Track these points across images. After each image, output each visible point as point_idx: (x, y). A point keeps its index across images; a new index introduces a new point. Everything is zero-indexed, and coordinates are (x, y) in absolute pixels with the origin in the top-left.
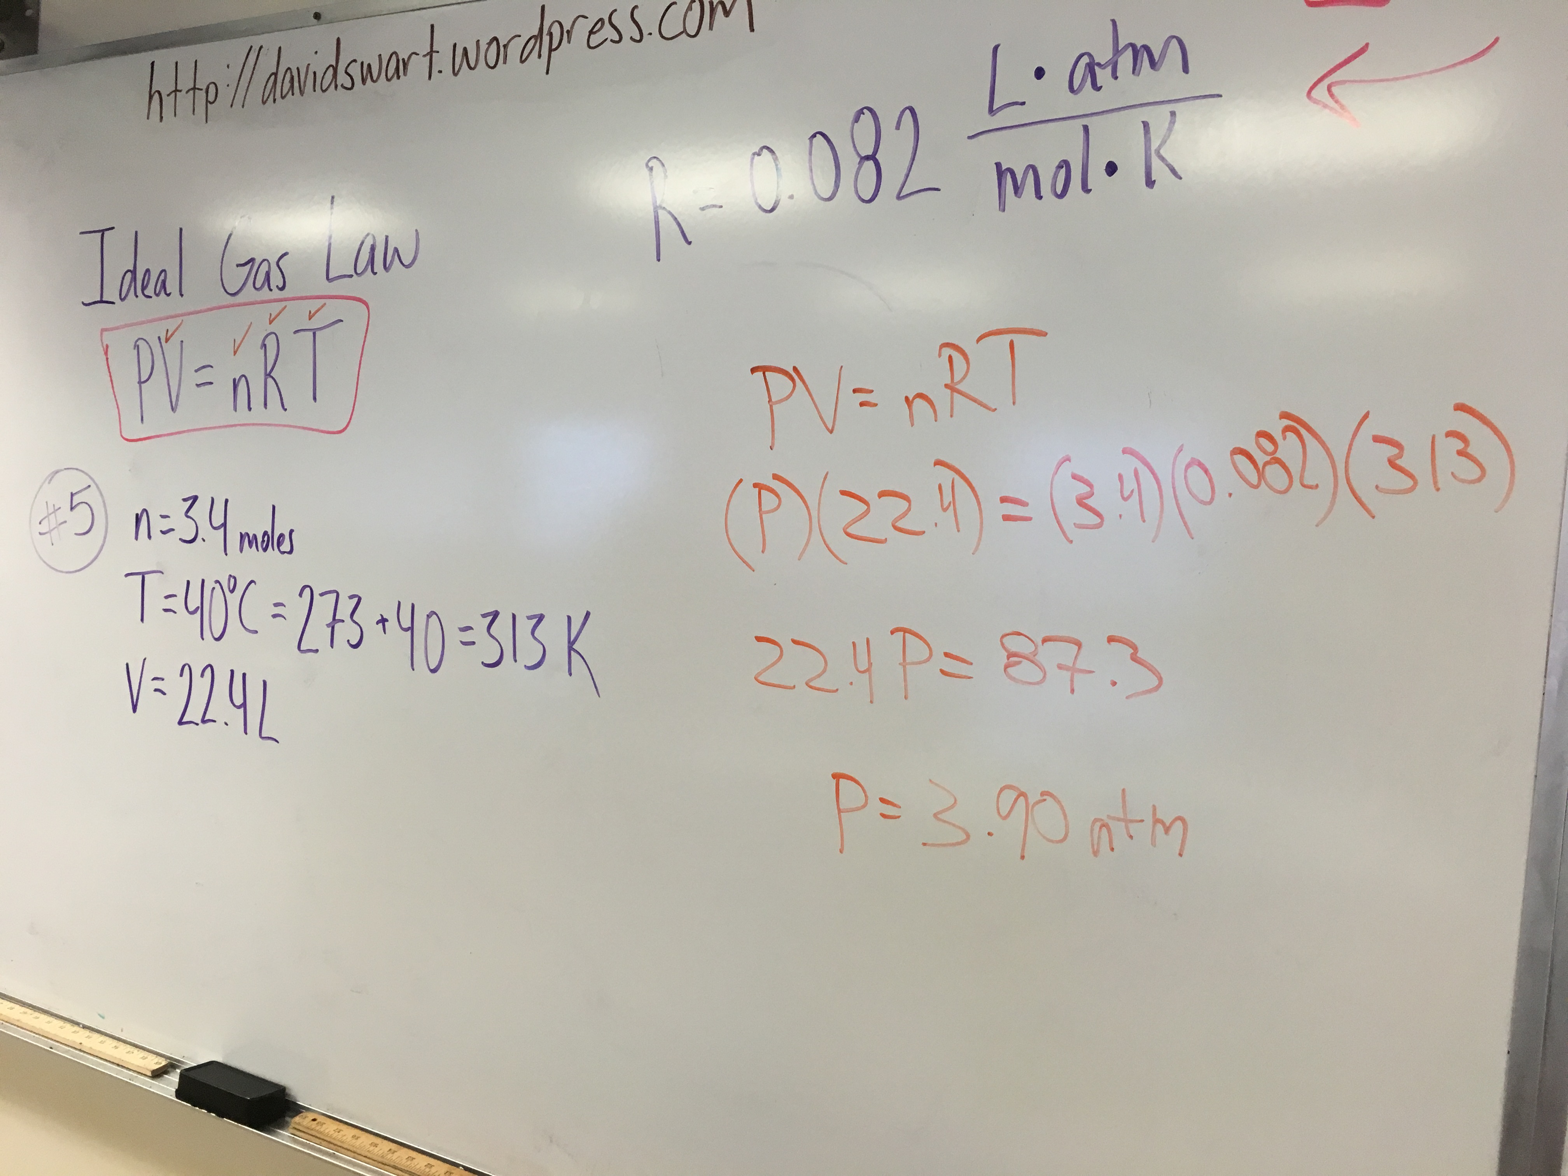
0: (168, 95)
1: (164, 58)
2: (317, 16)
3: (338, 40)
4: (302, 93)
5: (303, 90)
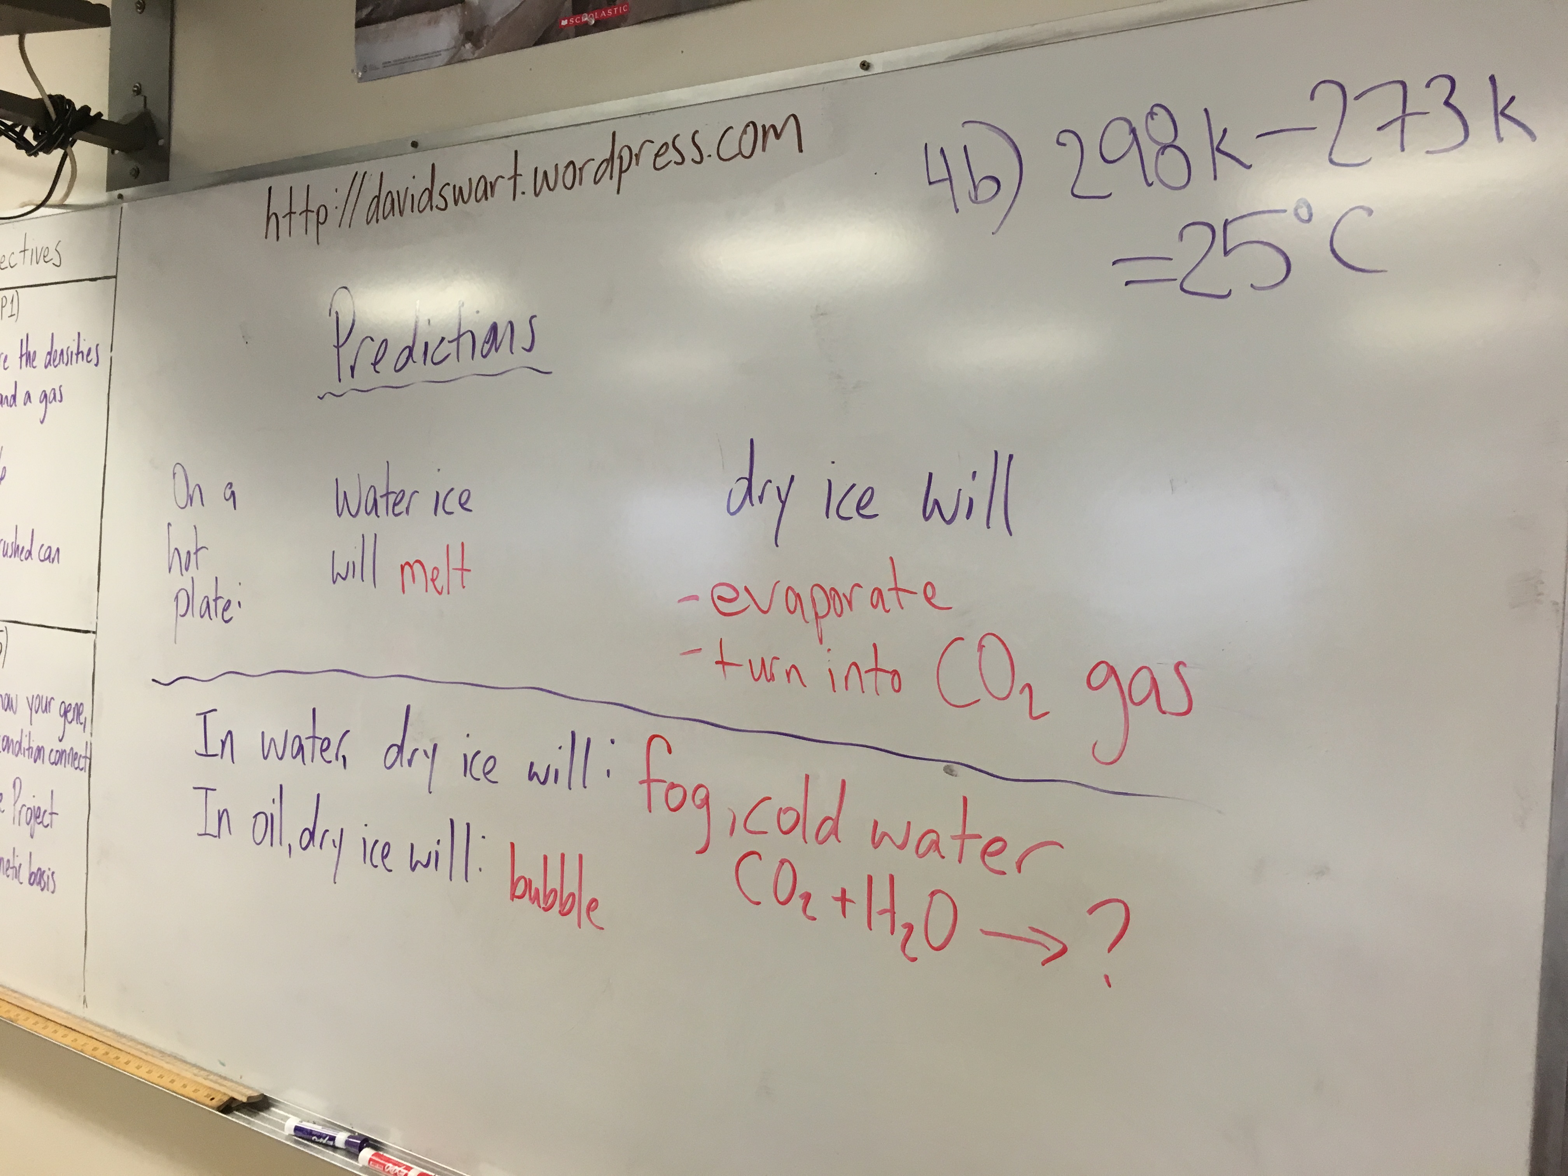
0: (284, 217)
1: (280, 183)
2: (415, 144)
3: (433, 165)
4: (402, 214)
5: (403, 211)
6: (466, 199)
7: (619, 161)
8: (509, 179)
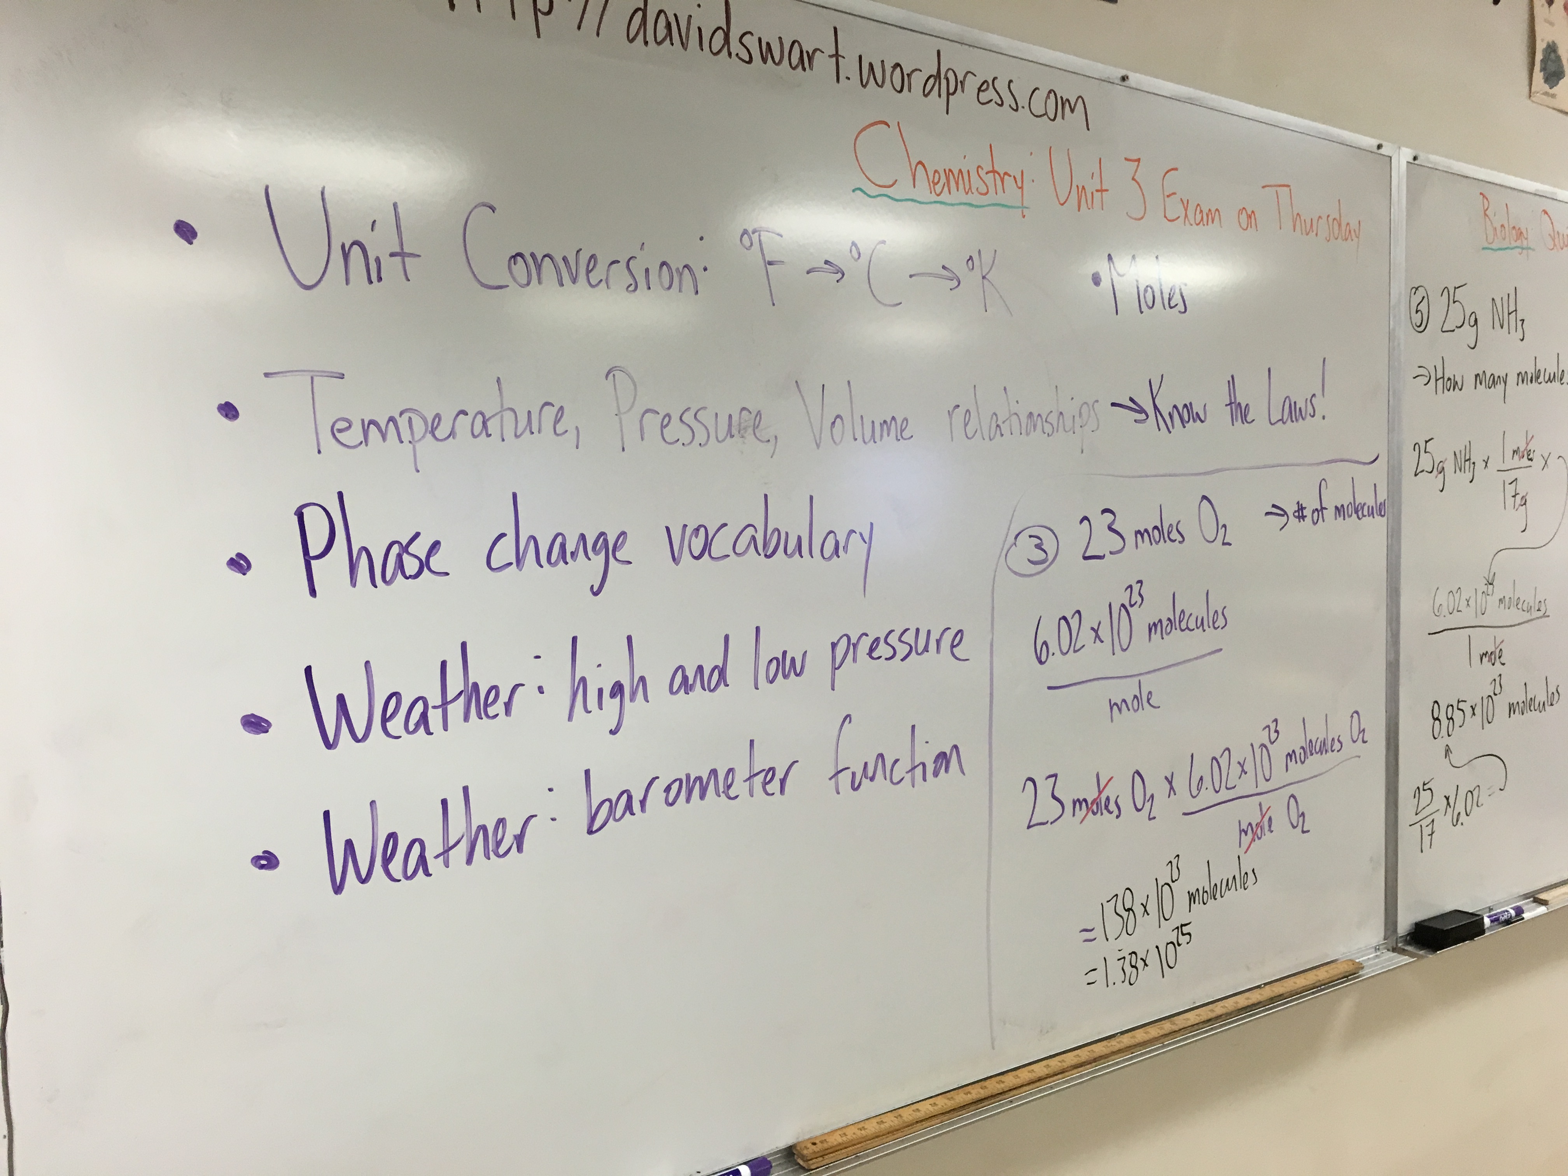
5: (686, 44)
6: (777, 60)
7: (945, 80)
8: (831, 56)
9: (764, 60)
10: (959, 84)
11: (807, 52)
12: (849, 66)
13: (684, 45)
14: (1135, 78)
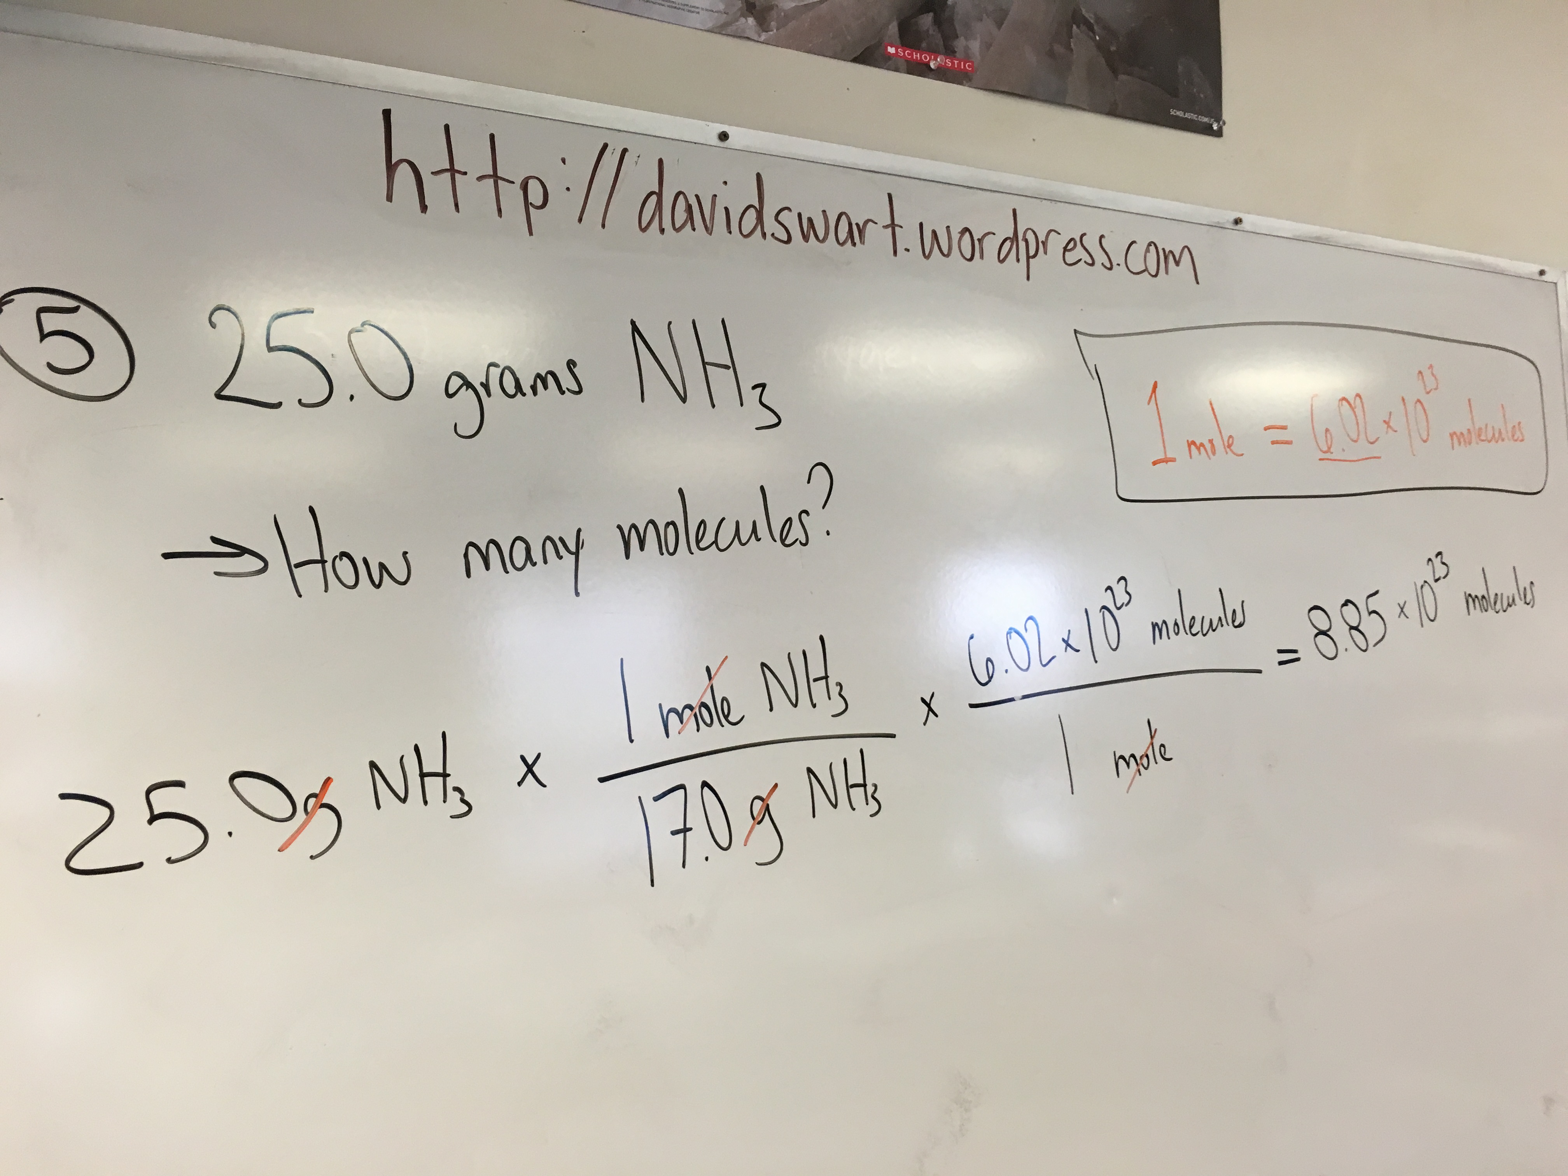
2: (723, 136)
3: (759, 176)
4: (709, 232)
5: (710, 228)
6: (821, 237)
7: (1024, 243)
8: (886, 227)
9: (806, 238)
10: (1041, 245)
11: (857, 225)
12: (908, 237)
13: (709, 230)
14: (1250, 221)
